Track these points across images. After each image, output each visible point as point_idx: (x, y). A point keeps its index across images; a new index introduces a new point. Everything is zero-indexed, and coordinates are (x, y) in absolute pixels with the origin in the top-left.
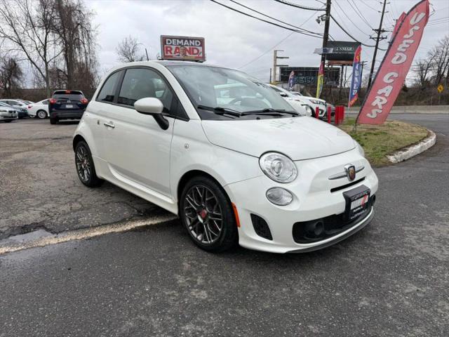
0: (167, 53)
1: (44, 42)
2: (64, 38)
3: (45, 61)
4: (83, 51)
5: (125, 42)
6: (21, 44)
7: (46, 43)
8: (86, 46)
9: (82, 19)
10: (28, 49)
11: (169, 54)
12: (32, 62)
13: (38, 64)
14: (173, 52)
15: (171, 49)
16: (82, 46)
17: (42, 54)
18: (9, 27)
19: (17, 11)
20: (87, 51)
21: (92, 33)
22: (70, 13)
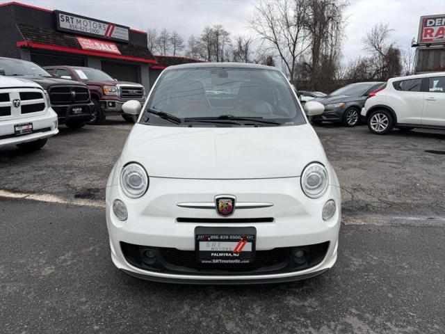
0: (425, 36)
1: (294, 39)
2: (314, 33)
3: (293, 55)
4: (330, 42)
5: (374, 29)
6: (276, 43)
7: (296, 39)
8: (333, 38)
9: (334, 12)
10: (281, 46)
11: (428, 37)
12: (283, 58)
13: (287, 59)
14: (434, 34)
15: (432, 31)
16: (329, 39)
17: (292, 49)
18: (269, 29)
19: (278, 14)
20: (334, 44)
21: (342, 25)
22: (324, 8)
